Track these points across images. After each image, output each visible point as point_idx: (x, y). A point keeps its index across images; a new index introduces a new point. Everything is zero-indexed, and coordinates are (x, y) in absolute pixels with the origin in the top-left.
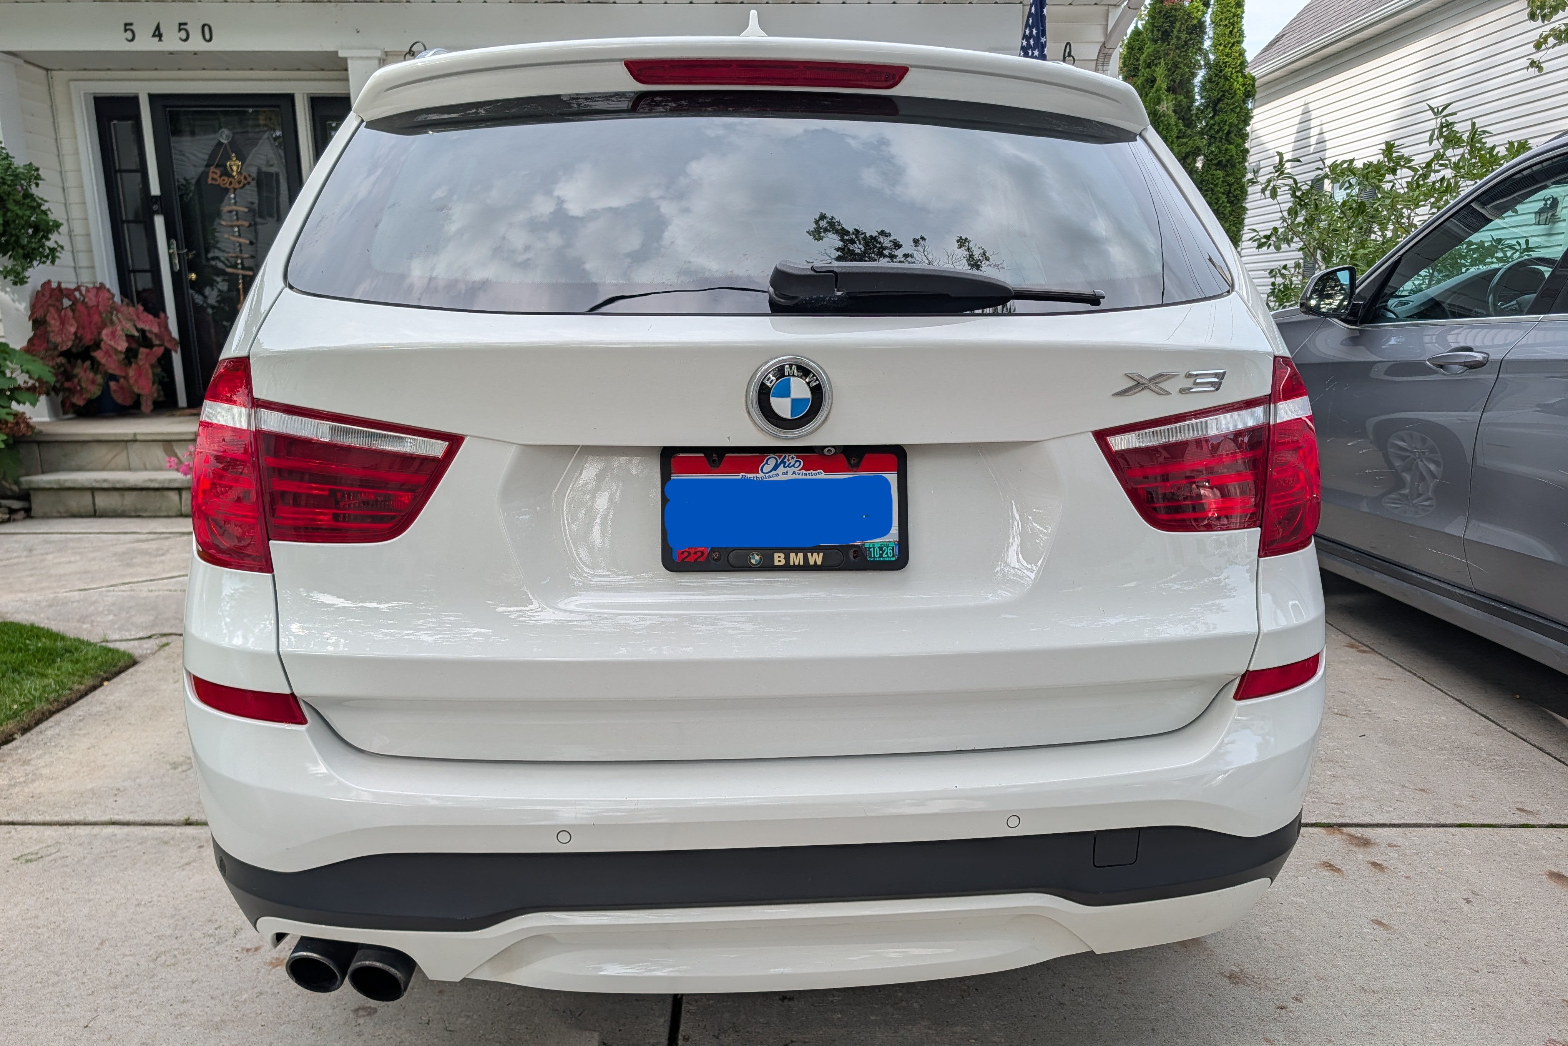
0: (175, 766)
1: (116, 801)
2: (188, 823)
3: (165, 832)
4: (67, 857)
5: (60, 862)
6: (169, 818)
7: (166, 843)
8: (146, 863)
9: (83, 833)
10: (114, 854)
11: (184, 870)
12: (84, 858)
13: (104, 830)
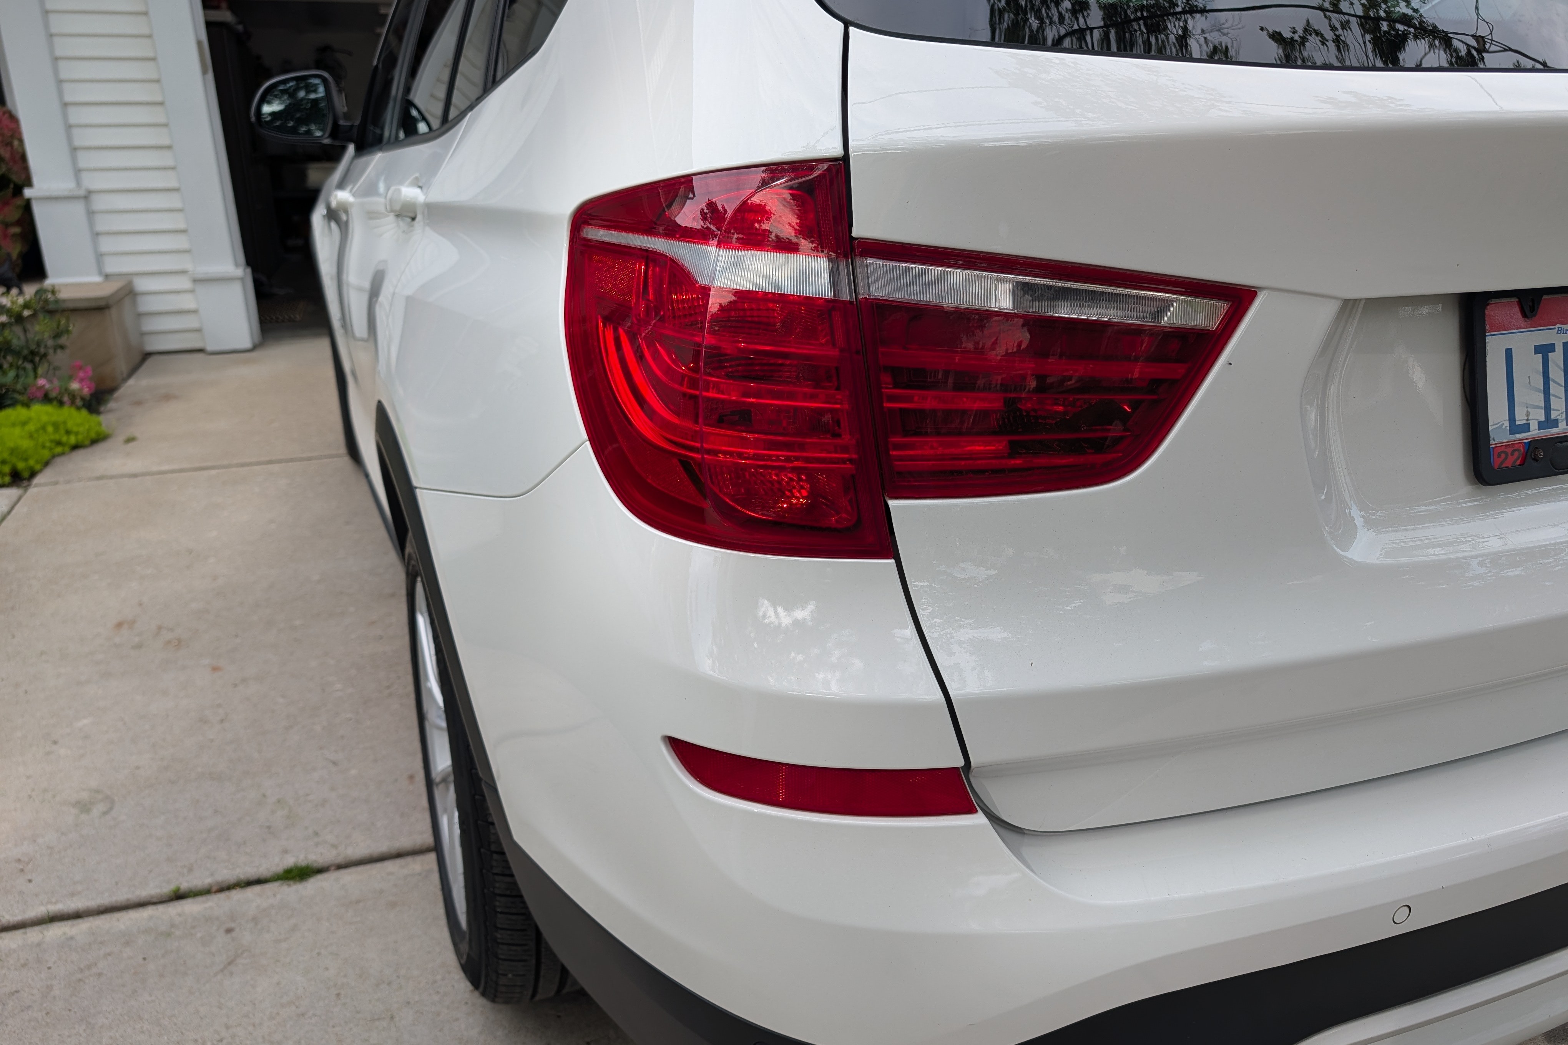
0: (84, 807)
1: (30, 881)
2: (179, 896)
3: (151, 918)
4: (18, 991)
5: (11, 1003)
6: (143, 893)
7: (168, 934)
8: (162, 976)
9: (13, 946)
10: (94, 970)
11: (231, 974)
12: (50, 988)
13: (45, 933)
